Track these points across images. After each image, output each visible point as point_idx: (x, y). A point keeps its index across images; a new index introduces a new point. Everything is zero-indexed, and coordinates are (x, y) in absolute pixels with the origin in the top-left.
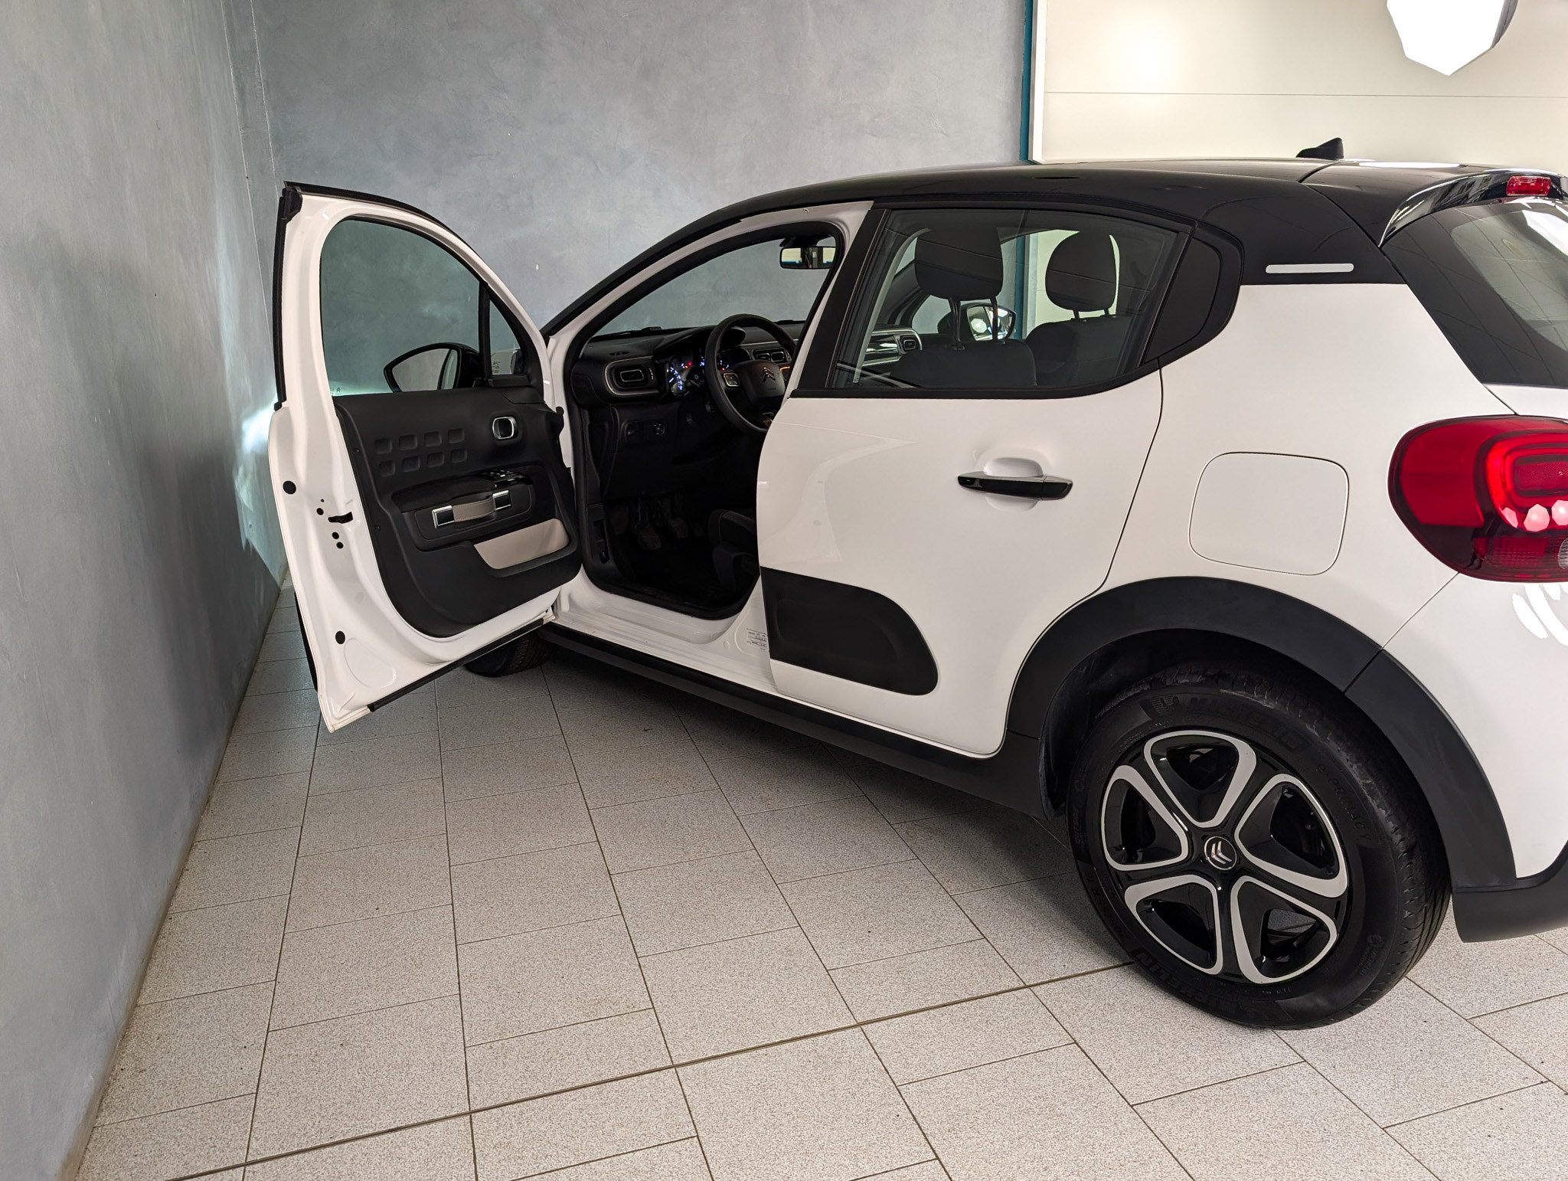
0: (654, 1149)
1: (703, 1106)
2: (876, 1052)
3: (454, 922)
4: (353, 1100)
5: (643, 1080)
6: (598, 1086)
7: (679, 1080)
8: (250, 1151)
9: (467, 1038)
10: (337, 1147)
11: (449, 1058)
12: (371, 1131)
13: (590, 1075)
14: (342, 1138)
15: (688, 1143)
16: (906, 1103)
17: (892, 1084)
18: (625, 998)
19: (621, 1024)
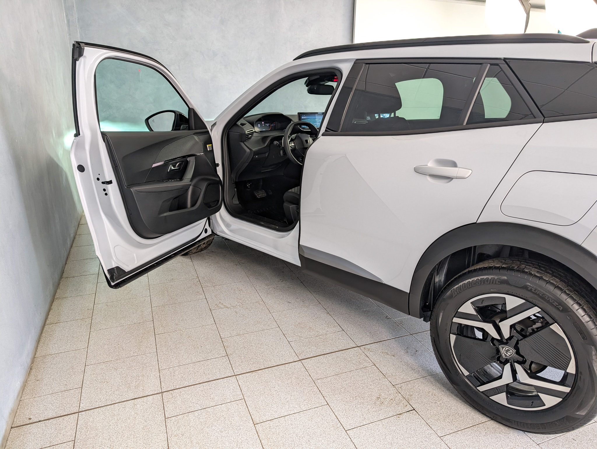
0: (229, 404)
1: (246, 388)
2: (306, 369)
3: (154, 327)
4: (118, 389)
5: (224, 380)
6: (208, 383)
7: (237, 380)
8: (80, 407)
9: (160, 367)
10: (113, 405)
11: (153, 374)
12: (125, 400)
13: (205, 379)
14: (115, 402)
15: (241, 401)
16: (317, 386)
17: (312, 380)
18: (217, 352)
19: (216, 361)
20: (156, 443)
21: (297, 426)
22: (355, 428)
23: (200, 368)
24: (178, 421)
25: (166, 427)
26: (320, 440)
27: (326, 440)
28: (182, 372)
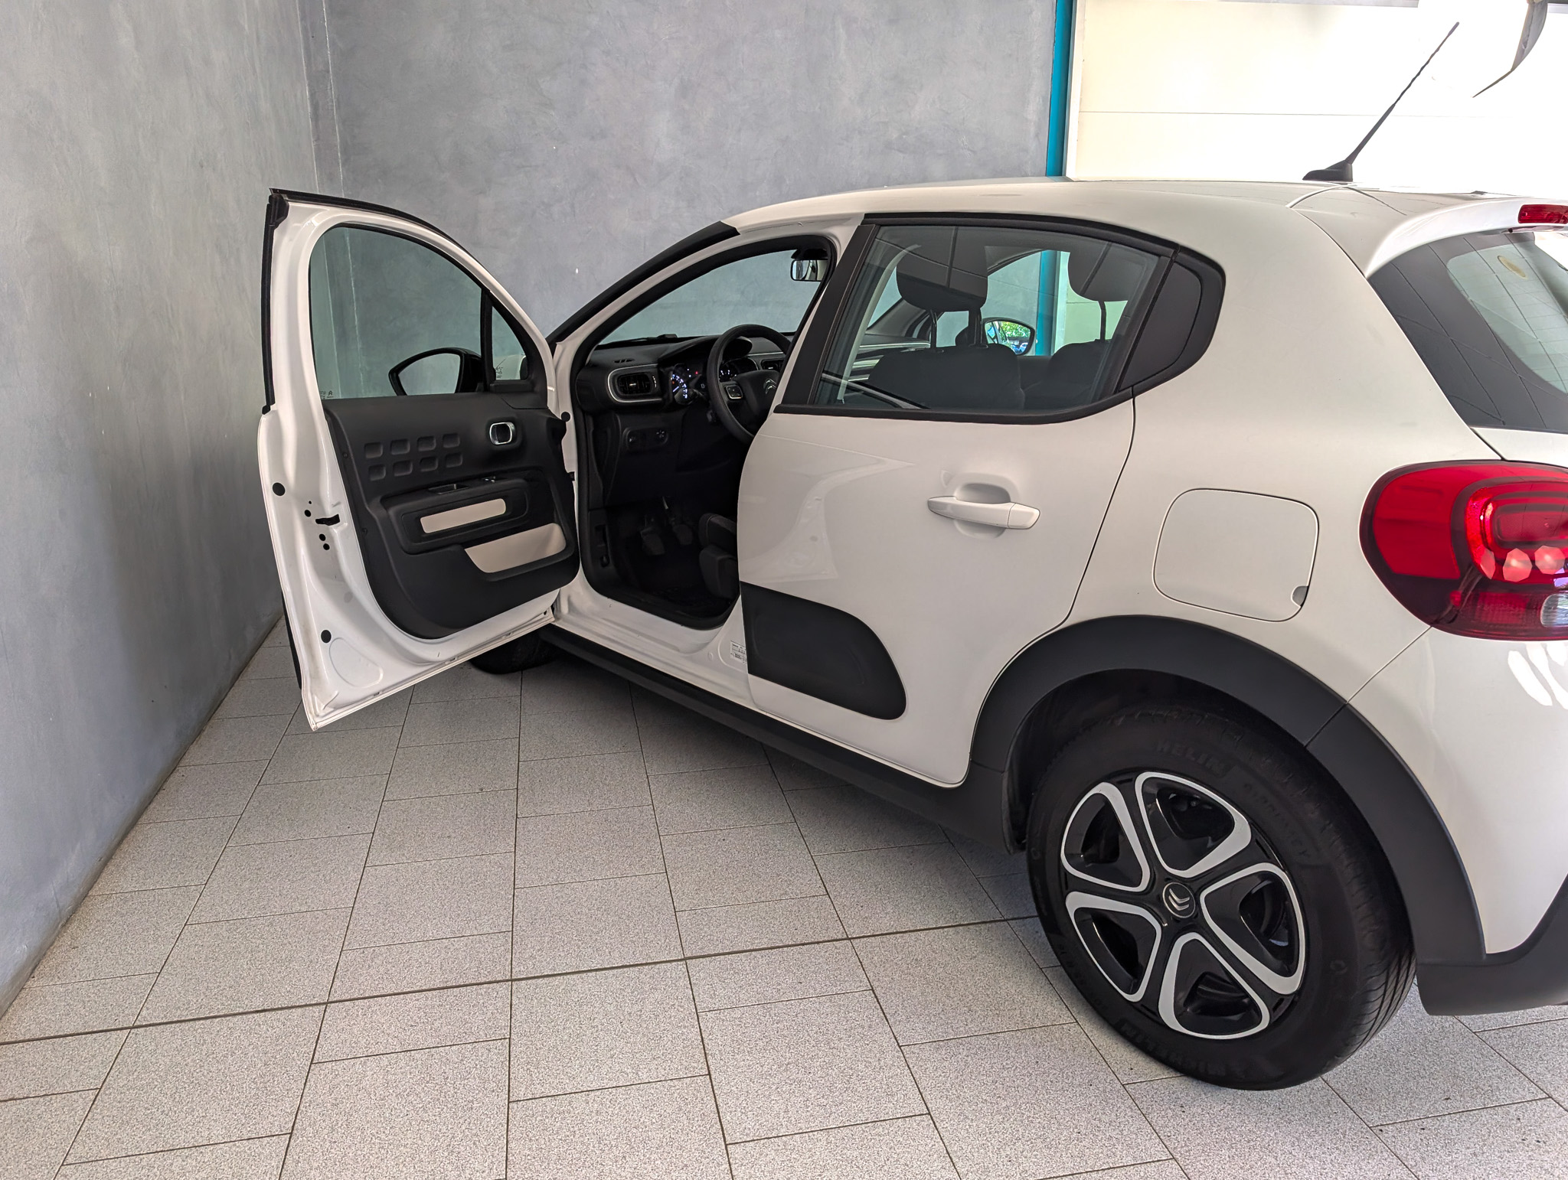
0: (469, 1046)
2: (690, 983)
3: (370, 848)
4: (236, 984)
5: (480, 989)
6: (441, 991)
7: (511, 991)
8: (139, 1017)
9: (346, 943)
10: (211, 1020)
11: (325, 958)
12: (241, 1010)
13: (438, 981)
14: (215, 1014)
15: (499, 1043)
16: (700, 1027)
17: (694, 1010)
18: (491, 921)
19: (480, 942)
20: (270, 1117)
21: (609, 1117)
22: (751, 1141)
23: (436, 955)
24: (337, 1073)
25: (305, 1084)
26: (653, 1158)
27: (668, 1160)
28: (390, 961)
